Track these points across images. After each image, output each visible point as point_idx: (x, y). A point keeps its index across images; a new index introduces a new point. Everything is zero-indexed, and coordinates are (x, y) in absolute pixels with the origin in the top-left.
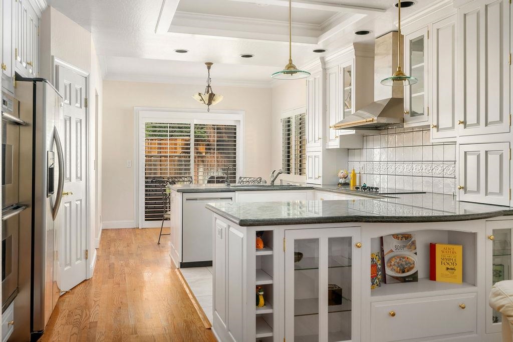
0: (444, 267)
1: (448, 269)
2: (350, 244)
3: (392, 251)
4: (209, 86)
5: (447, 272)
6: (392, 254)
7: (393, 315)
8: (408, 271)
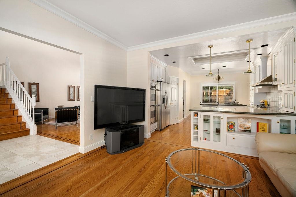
0: (261, 130)
1: (262, 130)
2: (220, 118)
3: (241, 123)
4: (219, 75)
5: (262, 131)
6: (241, 124)
7: (234, 138)
8: (247, 129)
